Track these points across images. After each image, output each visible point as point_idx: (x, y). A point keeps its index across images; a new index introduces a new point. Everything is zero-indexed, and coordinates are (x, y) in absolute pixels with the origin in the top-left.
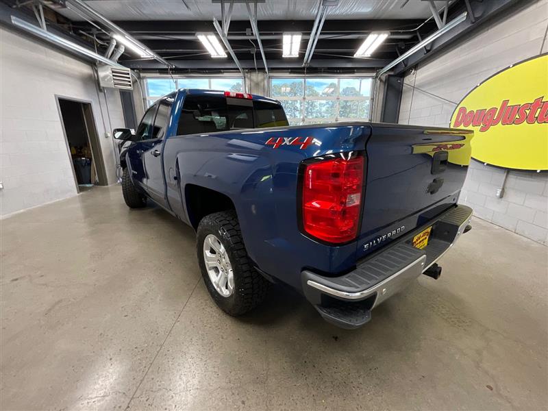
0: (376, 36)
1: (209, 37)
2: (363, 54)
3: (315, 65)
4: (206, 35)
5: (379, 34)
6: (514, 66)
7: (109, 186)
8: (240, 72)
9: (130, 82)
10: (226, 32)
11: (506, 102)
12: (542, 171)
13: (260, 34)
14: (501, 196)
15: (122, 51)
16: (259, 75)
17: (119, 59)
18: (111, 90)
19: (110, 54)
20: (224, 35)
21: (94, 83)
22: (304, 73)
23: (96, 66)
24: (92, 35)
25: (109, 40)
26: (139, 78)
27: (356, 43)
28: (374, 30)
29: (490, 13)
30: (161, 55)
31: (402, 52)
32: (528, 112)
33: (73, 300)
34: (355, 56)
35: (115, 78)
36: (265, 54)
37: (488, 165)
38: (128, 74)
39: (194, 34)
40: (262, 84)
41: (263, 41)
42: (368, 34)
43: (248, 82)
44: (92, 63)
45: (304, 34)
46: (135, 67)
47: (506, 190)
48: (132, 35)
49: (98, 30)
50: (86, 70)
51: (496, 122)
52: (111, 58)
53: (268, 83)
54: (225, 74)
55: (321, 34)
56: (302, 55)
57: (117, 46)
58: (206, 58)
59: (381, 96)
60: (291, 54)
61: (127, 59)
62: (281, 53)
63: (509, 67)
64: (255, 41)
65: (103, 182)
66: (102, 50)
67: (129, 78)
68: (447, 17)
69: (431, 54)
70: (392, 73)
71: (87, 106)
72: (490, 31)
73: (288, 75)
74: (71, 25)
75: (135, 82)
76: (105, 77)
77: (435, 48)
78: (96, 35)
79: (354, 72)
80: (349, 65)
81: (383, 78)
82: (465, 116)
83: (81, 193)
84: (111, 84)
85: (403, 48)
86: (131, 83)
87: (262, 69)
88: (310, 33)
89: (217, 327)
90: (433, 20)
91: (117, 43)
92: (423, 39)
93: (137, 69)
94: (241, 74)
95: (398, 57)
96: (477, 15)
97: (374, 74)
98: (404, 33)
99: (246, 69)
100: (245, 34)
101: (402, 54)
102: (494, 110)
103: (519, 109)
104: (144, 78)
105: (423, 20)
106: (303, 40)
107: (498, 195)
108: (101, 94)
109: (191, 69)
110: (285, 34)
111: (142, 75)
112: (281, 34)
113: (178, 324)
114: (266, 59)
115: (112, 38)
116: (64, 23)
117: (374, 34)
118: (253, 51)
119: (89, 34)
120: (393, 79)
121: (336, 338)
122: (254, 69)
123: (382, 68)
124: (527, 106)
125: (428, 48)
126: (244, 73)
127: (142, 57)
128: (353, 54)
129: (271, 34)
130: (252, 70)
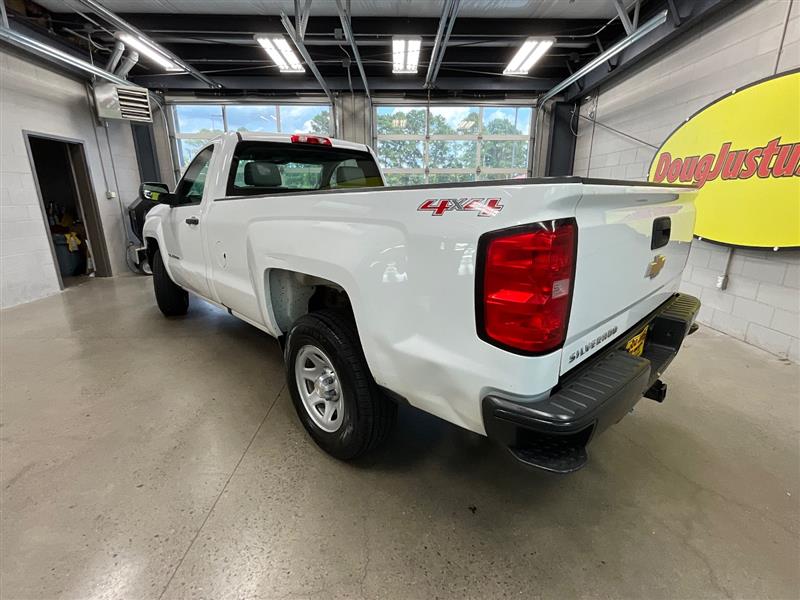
0: (535, 43)
1: (276, 41)
2: (518, 70)
3: (443, 86)
4: (271, 38)
5: (540, 41)
6: (737, 91)
7: (115, 276)
8: (326, 96)
9: (147, 110)
10: (302, 34)
11: (727, 145)
12: (780, 249)
13: (356, 38)
14: (724, 287)
15: (135, 59)
16: (357, 100)
17: (130, 73)
18: (117, 123)
19: (115, 64)
20: (298, 39)
21: (87, 111)
22: (426, 98)
23: (91, 84)
24: (85, 34)
25: (113, 44)
26: (164, 103)
27: (506, 54)
28: (532, 35)
29: (702, 11)
30: (198, 67)
31: (576, 69)
32: (759, 160)
33: (53, 464)
34: (505, 73)
35: (122, 103)
36: (366, 68)
37: (703, 239)
38: (145, 97)
39: (251, 37)
40: (361, 116)
41: (360, 48)
42: (524, 40)
43: (339, 111)
44: (85, 79)
45: (425, 39)
46: (156, 87)
47: (730, 276)
48: (150, 36)
49: (95, 27)
50: (74, 90)
51: (713, 176)
52: (116, 72)
53: (372, 113)
54: (303, 99)
55: (451, 39)
56: (422, 71)
57: (127, 52)
58: (272, 73)
59: (546, 134)
60: (405, 68)
61: (143, 73)
62: (390, 67)
63: (730, 94)
64: (349, 48)
65: (104, 270)
66: (102, 60)
67: (146, 104)
68: (640, 18)
69: (618, 71)
70: (561, 100)
71: (76, 148)
72: (702, 38)
73: (401, 100)
74: (50, 19)
75: (156, 110)
76: (108, 101)
77: (623, 63)
78: (92, 34)
79: (503, 98)
80: (496, 87)
81: (549, 106)
82: (670, 166)
83: (67, 290)
84: (117, 113)
85: (577, 61)
86: (150, 112)
87: (360, 92)
88: (434, 38)
89: (287, 498)
90: (618, 21)
91: (126, 47)
92: (605, 50)
93: (160, 90)
94: (328, 99)
95: (569, 75)
96: (685, 14)
97: (535, 101)
98: (577, 40)
99: (336, 91)
100: (332, 38)
101: (575, 70)
102: (709, 158)
103: (746, 156)
104: (171, 103)
105: (604, 21)
106: (423, 47)
107: (719, 285)
108: (100, 130)
109: (248, 91)
110: (396, 39)
111: (168, 98)
112: (390, 38)
113: (226, 495)
114: (367, 76)
115: (118, 40)
116: (38, 16)
117: (532, 40)
118: (346, 63)
119: (79, 33)
120: (563, 109)
121: (474, 510)
122: (349, 91)
123: (547, 91)
124: (757, 151)
125: (614, 63)
126: (332, 97)
127: (168, 70)
128: (501, 70)
129: (374, 38)
130: (345, 92)
